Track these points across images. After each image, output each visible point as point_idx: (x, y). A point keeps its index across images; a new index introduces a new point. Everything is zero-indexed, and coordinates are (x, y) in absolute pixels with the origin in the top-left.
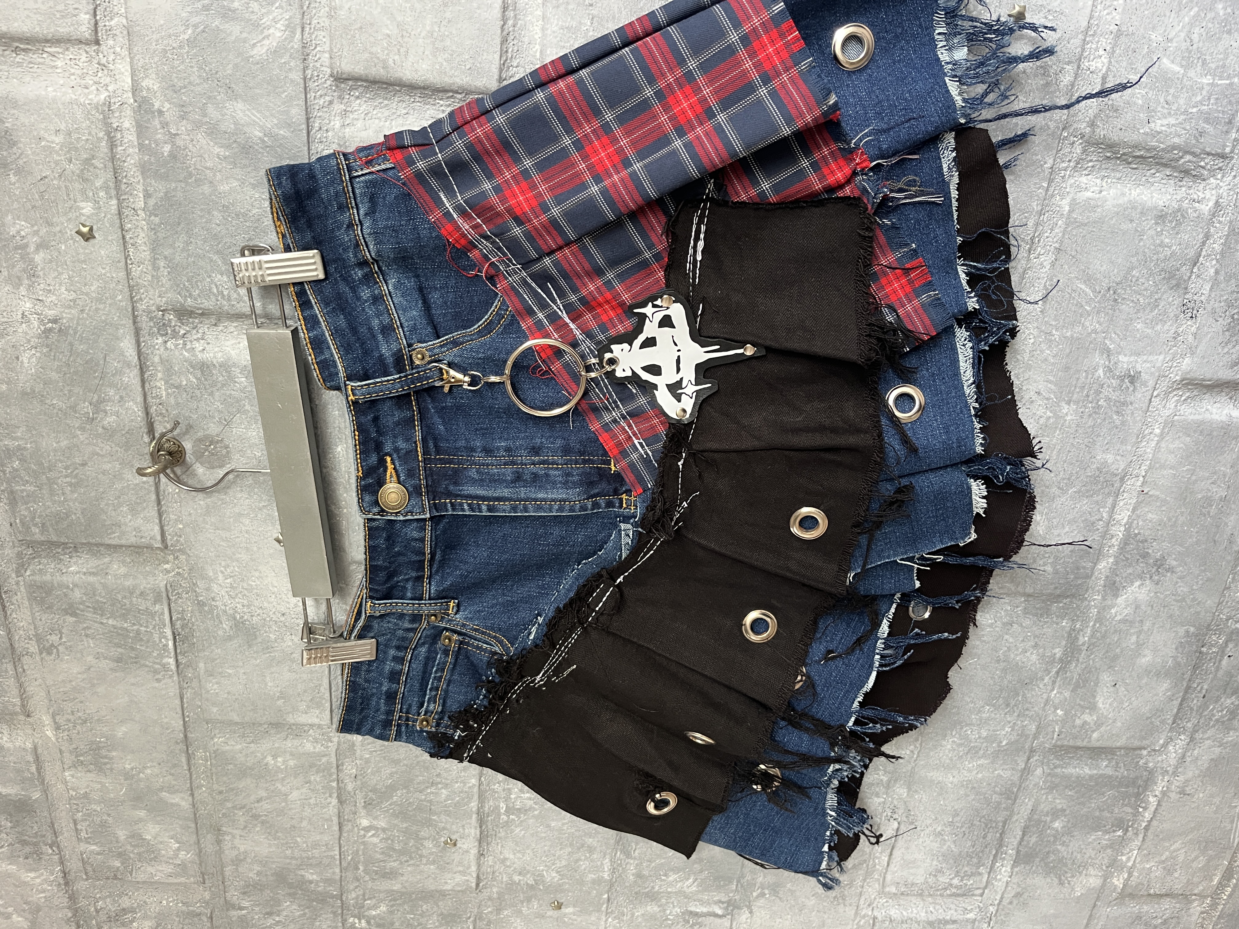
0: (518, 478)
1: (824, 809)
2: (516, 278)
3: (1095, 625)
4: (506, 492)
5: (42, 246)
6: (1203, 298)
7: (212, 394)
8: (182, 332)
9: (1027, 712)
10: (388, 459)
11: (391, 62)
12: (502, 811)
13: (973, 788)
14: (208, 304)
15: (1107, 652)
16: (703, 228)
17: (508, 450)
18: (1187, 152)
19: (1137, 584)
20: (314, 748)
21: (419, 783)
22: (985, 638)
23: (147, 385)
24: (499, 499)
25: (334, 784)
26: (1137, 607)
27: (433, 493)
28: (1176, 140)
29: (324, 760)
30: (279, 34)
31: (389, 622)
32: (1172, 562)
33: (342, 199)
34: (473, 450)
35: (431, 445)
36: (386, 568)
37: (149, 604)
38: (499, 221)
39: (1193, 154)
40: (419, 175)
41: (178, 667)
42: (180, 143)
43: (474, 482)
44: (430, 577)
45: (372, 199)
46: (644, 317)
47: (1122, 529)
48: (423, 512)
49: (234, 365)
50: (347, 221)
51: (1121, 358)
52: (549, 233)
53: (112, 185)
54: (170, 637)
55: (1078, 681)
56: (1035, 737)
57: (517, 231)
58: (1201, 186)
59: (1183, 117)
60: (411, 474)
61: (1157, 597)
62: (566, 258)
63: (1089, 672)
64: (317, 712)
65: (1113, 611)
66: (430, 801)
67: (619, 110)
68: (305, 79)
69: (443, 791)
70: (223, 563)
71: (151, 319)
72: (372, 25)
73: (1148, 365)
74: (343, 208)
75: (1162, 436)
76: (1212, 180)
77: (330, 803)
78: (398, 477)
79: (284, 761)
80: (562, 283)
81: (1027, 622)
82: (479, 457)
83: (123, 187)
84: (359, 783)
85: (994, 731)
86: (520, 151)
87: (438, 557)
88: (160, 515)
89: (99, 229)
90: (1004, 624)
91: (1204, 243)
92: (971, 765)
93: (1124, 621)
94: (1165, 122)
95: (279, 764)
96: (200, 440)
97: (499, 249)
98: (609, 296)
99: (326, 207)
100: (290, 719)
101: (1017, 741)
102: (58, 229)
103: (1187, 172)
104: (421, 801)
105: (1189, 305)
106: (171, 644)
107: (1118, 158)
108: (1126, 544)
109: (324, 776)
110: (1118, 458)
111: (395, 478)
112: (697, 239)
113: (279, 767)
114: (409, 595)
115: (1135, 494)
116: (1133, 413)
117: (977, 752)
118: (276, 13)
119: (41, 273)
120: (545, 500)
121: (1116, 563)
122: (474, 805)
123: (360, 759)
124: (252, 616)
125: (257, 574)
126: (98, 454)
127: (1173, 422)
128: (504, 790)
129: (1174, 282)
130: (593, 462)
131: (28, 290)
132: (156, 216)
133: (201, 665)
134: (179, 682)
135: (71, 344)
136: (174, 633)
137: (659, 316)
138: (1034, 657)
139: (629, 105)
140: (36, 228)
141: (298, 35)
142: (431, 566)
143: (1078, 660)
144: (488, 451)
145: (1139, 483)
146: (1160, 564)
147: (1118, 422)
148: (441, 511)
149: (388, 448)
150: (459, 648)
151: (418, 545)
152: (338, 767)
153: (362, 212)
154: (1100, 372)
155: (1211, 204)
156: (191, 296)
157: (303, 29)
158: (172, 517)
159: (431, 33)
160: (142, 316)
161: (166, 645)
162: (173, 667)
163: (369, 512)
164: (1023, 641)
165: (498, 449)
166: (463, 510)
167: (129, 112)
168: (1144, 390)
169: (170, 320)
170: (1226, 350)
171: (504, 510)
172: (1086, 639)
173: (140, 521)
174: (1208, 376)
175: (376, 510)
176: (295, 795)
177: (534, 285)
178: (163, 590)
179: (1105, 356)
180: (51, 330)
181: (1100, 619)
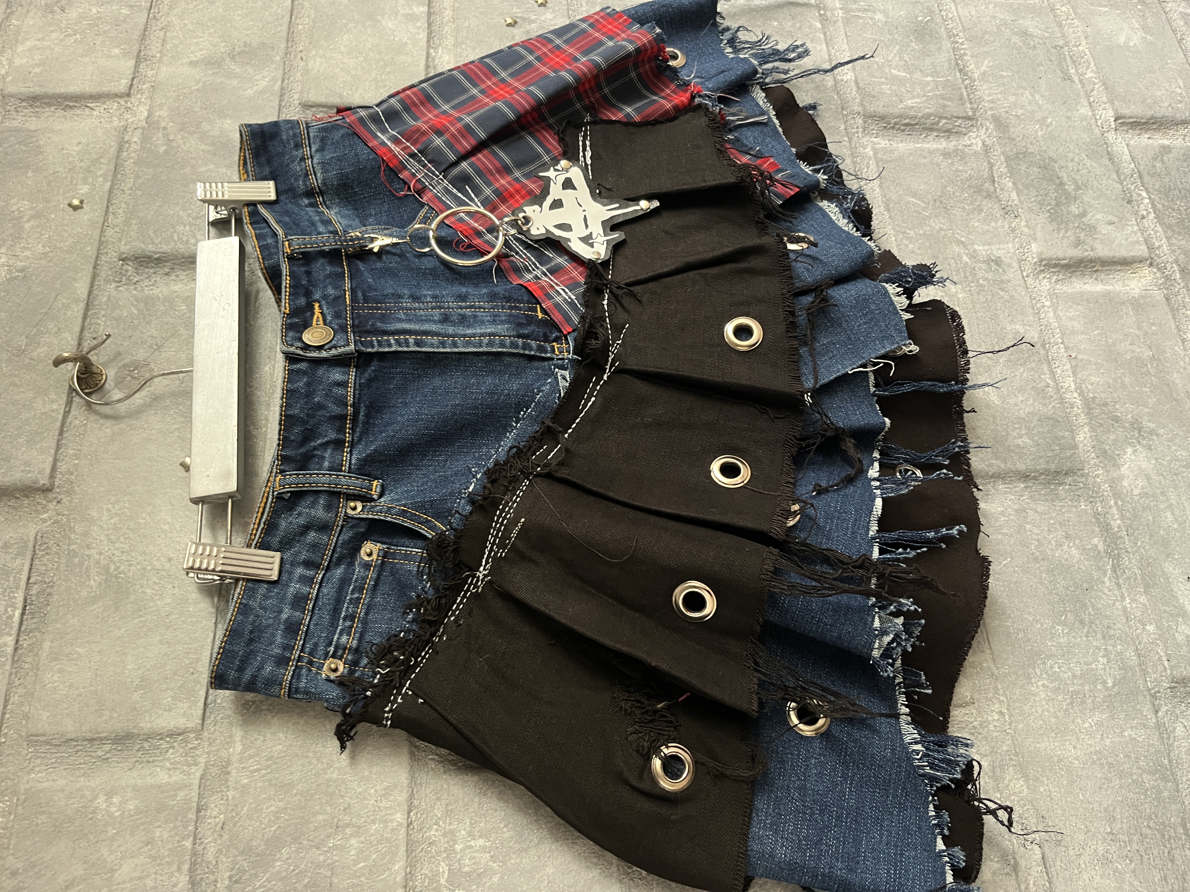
0: (446, 319)
1: (904, 747)
2: (439, 187)
3: (1116, 503)
4: (434, 327)
5: (37, 216)
6: (1015, 202)
7: (149, 323)
8: (136, 280)
9: (1112, 632)
10: (317, 305)
11: (345, 94)
12: (443, 881)
13: (1110, 765)
14: (166, 248)
15: (1151, 536)
16: (588, 143)
17: (435, 297)
18: (941, 118)
19: (1129, 450)
20: (170, 776)
21: (316, 829)
22: (1005, 531)
23: (88, 320)
24: (426, 333)
25: (188, 844)
26: (1148, 478)
27: (358, 330)
28: (927, 110)
29: (181, 794)
30: (264, 83)
31: (299, 514)
32: (1148, 424)
33: (299, 139)
34: (400, 297)
35: (360, 294)
36: (304, 422)
37: (8, 558)
38: (424, 139)
39: (946, 118)
40: (361, 120)
41: (16, 650)
42: (174, 144)
43: (400, 320)
44: (352, 445)
45: (323, 140)
46: (548, 179)
47: (1076, 395)
48: (348, 345)
49: (178, 296)
50: (300, 156)
51: (976, 247)
52: (464, 137)
53: (110, 173)
54: (20, 605)
55: (1143, 579)
56: (1145, 673)
57: (438, 141)
58: (966, 138)
59: (924, 99)
60: (337, 315)
61: (1160, 464)
62: (479, 159)
63: (1149, 564)
64: (186, 705)
65: (1125, 483)
66: (331, 867)
67: (510, 71)
68: (280, 105)
69: (353, 841)
70: (113, 499)
71: (111, 269)
72: (333, 77)
73: (1003, 252)
74: (298, 146)
75: (1055, 307)
76: (971, 134)
77: (175, 885)
78: (325, 320)
79: (121, 803)
80: (478, 180)
81: (1041, 508)
82: (407, 303)
83: (119, 176)
84: (226, 837)
85: (1087, 664)
86: (439, 101)
87: (361, 417)
88: (58, 447)
89: (89, 202)
90: (1016, 511)
91: (991, 168)
92: (1086, 725)
93: (1144, 495)
94: (914, 101)
95: (113, 809)
96: (125, 366)
97: (424, 166)
98: (517, 186)
99: (285, 146)
100: (146, 724)
101: (1124, 678)
102: (54, 204)
103: (948, 131)
104: (318, 866)
105: (1009, 208)
106: (18, 613)
107: (893, 128)
108: (1090, 409)
109: (176, 828)
110: (1028, 328)
111: (321, 322)
112: (584, 150)
113: (111, 816)
114: (326, 464)
115: (1065, 360)
116: (1016, 290)
117: (1083, 702)
118: (265, 73)
119: (25, 236)
120: (474, 335)
121: (1093, 429)
122: (399, 866)
123: (235, 789)
124: (130, 565)
125: (149, 509)
126: (15, 385)
127: (1056, 294)
128: (444, 835)
129: (985, 194)
130: (520, 309)
131: (8, 249)
132: (140, 190)
133: (47, 645)
134: (11, 674)
135: (29, 288)
136: (25, 601)
137: (561, 179)
138: (1074, 551)
139: (517, 67)
140: (35, 205)
141: (279, 83)
142: (353, 429)
143: (1127, 552)
144: (415, 298)
145: (1063, 350)
146: (1136, 426)
147: (1007, 297)
148: (367, 347)
149: (317, 296)
150: (383, 562)
151: (340, 391)
152: (199, 811)
153: (313, 149)
154: (965, 258)
155: (980, 144)
156: (153, 243)
157: (283, 81)
158: (72, 452)
159: (375, 79)
160: (103, 265)
161: (10, 617)
162: (10, 650)
163: (292, 345)
164: (1049, 530)
165: (425, 296)
166: (390, 345)
167: (139, 132)
168: (1013, 270)
169: (127, 271)
170: (1061, 235)
171: (432, 345)
172: (1119, 522)
173: (34, 453)
174: (1060, 255)
175: (299, 344)
176: (125, 870)
177: (455, 191)
178: (32, 538)
179: (961, 246)
180: (16, 278)
181: (1117, 495)
